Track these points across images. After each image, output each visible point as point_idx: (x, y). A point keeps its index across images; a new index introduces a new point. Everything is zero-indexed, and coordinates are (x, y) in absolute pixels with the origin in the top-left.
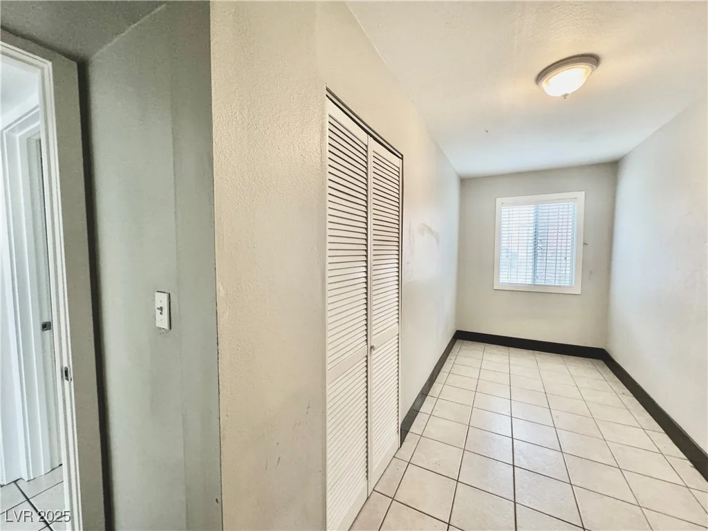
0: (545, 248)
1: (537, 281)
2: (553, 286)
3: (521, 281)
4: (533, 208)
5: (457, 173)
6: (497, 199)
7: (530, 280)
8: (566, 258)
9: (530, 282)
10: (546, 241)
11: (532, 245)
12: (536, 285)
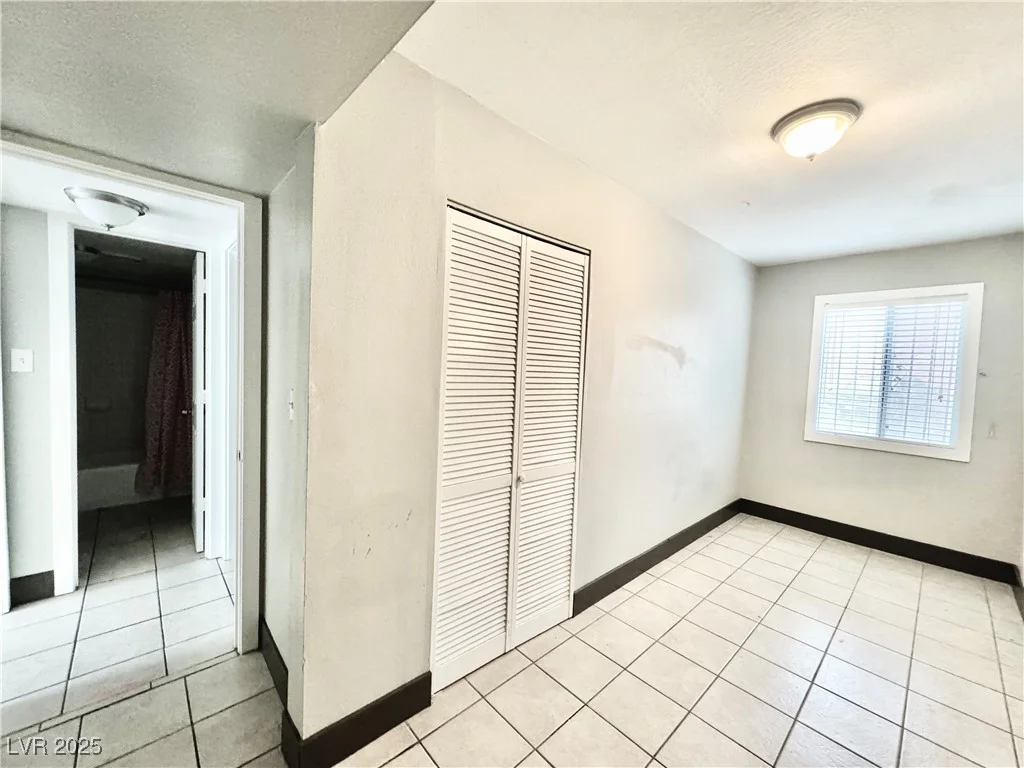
0: (908, 378)
1: (887, 433)
2: (917, 444)
3: (862, 432)
4: (883, 312)
5: (744, 261)
6: (817, 297)
7: (875, 431)
8: (940, 397)
9: (873, 432)
10: (908, 367)
11: (880, 372)
12: (886, 440)
